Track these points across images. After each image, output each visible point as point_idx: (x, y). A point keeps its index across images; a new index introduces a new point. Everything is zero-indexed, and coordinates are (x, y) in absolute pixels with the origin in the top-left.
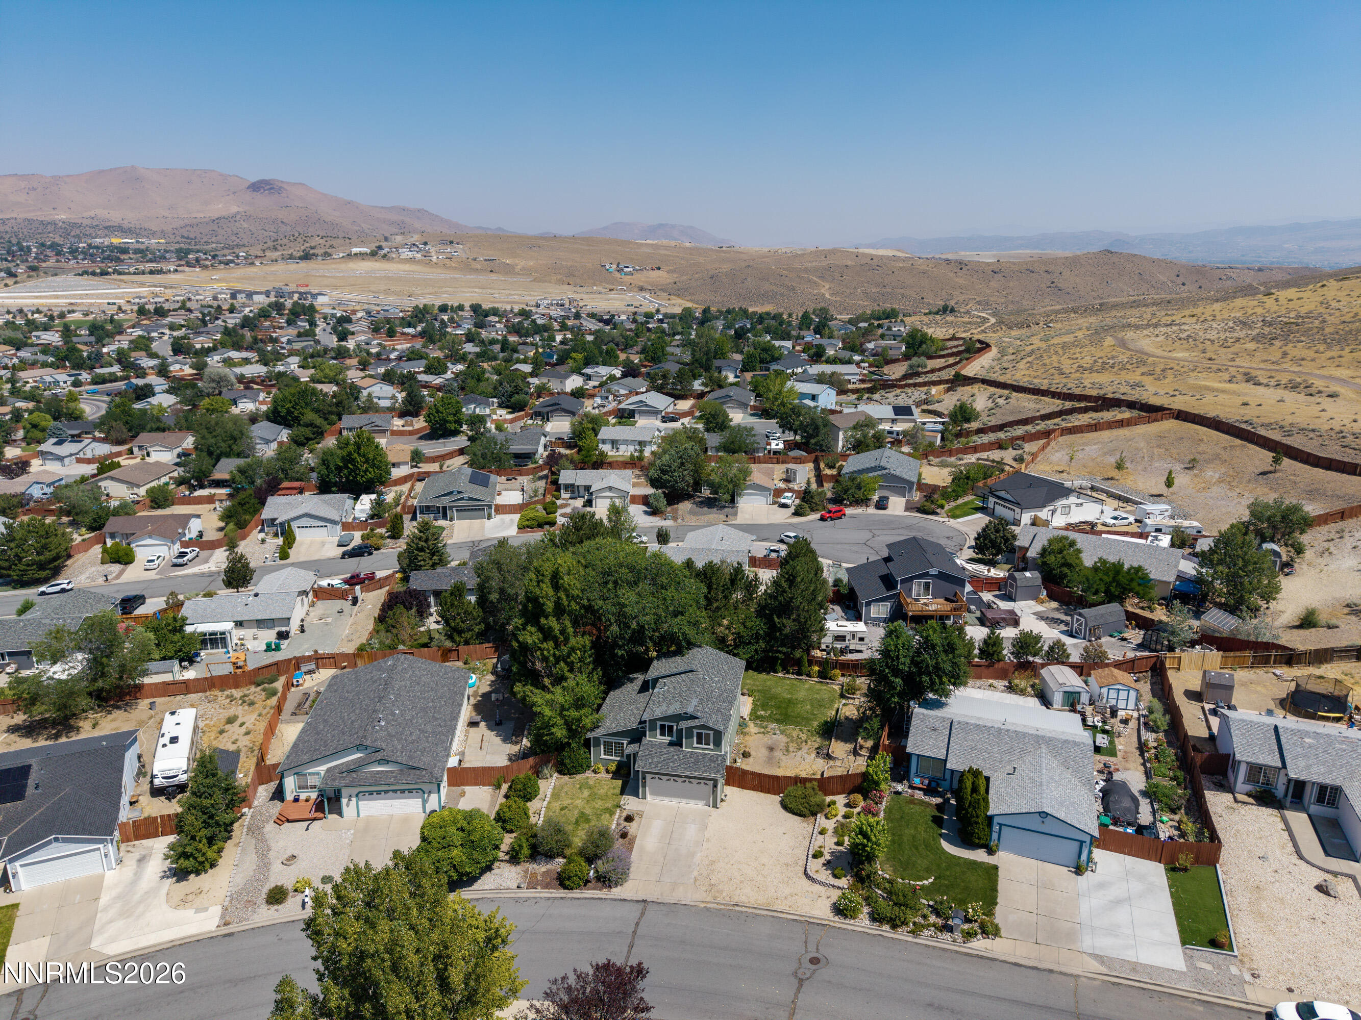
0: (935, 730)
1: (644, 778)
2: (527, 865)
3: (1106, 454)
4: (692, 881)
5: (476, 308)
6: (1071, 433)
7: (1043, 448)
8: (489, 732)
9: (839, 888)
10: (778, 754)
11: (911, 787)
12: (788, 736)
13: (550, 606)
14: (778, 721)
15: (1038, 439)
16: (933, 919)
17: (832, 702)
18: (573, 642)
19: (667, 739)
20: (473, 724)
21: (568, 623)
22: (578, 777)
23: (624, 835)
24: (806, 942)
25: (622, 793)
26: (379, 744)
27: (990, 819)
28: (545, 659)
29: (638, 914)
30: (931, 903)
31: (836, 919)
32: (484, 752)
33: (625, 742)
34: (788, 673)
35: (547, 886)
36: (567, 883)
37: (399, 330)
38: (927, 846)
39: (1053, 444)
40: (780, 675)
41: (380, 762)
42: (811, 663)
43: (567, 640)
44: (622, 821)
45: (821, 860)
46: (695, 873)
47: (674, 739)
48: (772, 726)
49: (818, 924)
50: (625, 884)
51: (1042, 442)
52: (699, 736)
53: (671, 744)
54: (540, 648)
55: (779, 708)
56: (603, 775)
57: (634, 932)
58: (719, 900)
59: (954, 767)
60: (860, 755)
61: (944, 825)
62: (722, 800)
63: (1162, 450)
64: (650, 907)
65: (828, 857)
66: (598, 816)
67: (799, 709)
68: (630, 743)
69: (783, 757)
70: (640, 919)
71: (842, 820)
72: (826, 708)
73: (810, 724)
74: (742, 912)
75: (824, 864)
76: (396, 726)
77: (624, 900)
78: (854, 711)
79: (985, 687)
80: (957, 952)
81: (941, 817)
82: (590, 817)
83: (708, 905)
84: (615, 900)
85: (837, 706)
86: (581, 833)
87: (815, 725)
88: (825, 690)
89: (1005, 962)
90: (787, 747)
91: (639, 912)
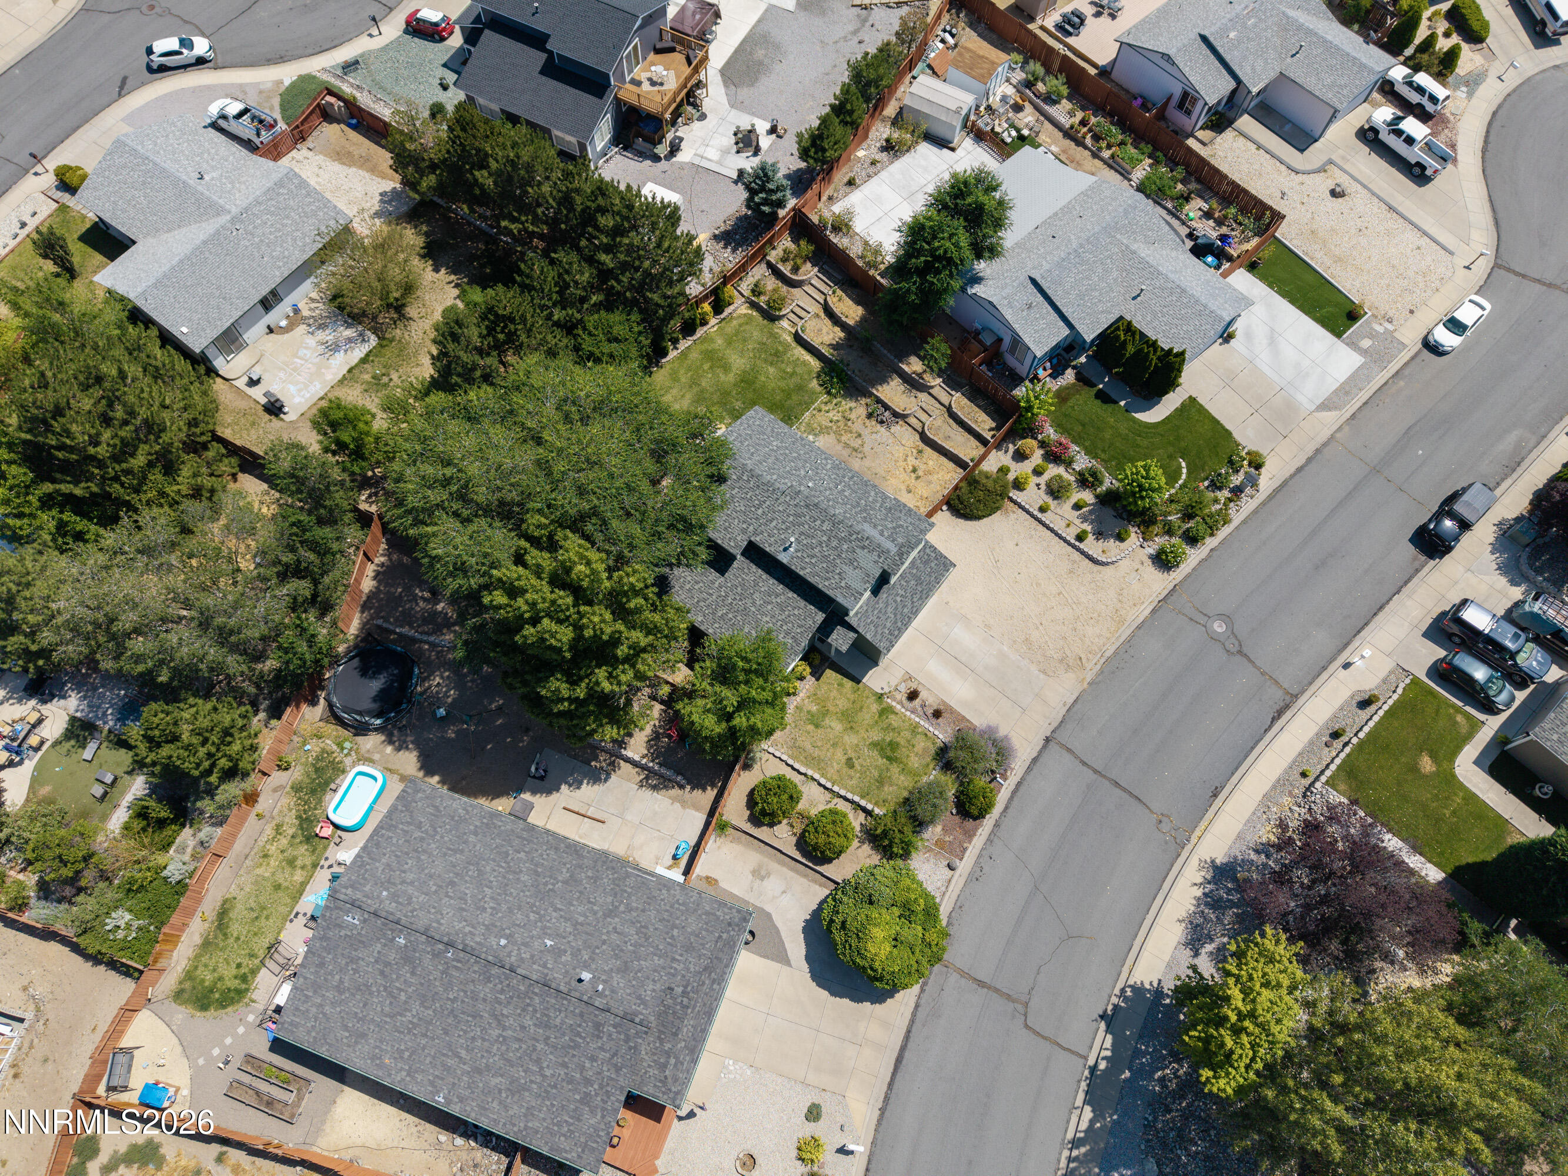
0: (1030, 306)
2: (919, 844)
4: (1042, 676)
9: (1138, 547)
12: (823, 431)
16: (1221, 496)
22: (789, 718)
23: (936, 714)
24: (1191, 619)
25: (858, 681)
30: (1206, 484)
31: (1172, 574)
34: (679, 343)
35: (970, 835)
40: (672, 353)
42: (695, 307)
44: (910, 705)
45: (1091, 537)
46: (1034, 668)
49: (1172, 593)
56: (803, 687)
57: (1095, 771)
59: (1091, 335)
60: (929, 386)
61: (1113, 395)
64: (1063, 736)
65: (1088, 527)
66: (890, 729)
67: (769, 383)
70: (1077, 757)
71: (1043, 480)
72: (785, 353)
73: (813, 393)
74: (1116, 653)
75: (1097, 539)
76: (593, 952)
77: (1035, 760)
78: (824, 331)
79: (871, 170)
80: (1263, 504)
81: (1100, 390)
82: (888, 739)
83: (1088, 680)
84: (1029, 769)
85: (789, 339)
86: (914, 762)
87: (819, 389)
88: (740, 325)
89: (1292, 476)
90: (847, 445)
91: (1064, 752)
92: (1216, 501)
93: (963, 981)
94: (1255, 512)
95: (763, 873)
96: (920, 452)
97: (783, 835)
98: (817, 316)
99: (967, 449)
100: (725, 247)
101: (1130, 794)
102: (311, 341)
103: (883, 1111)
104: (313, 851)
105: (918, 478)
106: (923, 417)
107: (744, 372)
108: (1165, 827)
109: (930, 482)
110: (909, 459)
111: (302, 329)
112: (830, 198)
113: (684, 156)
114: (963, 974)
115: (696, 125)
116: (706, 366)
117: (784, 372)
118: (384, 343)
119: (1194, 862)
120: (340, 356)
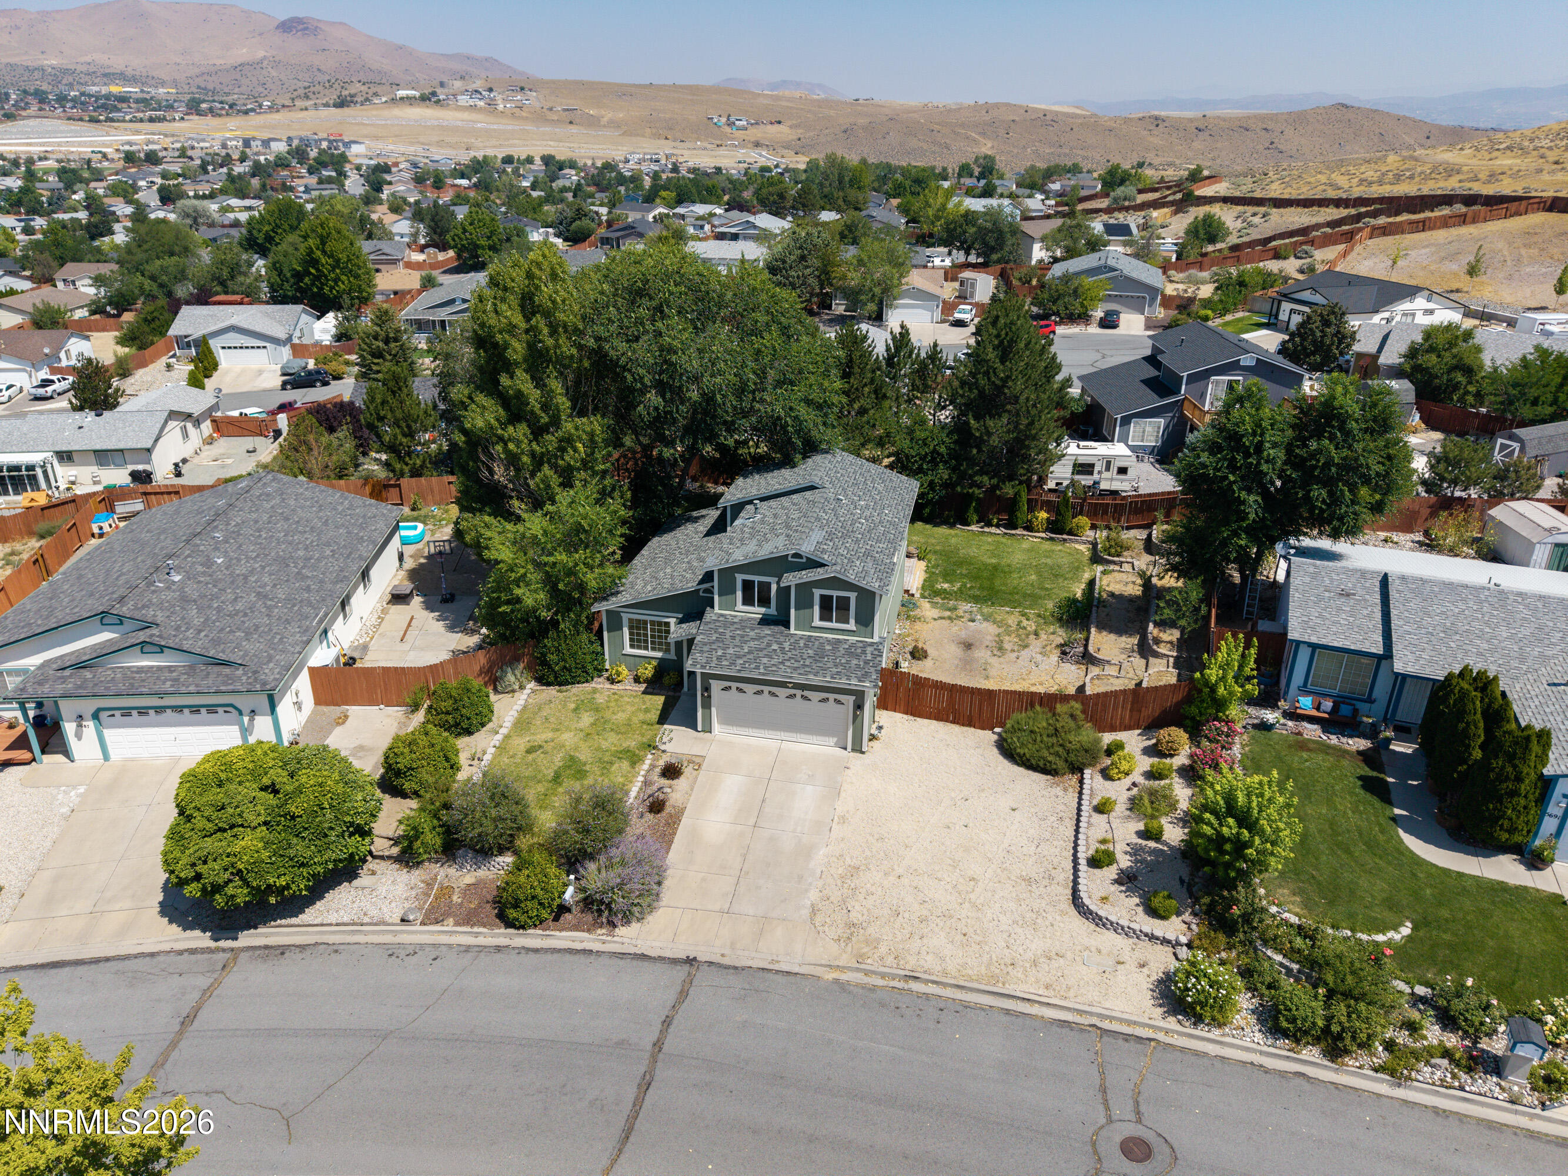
0: (1346, 594)
1: (707, 689)
2: (435, 868)
3: (1443, 259)
4: (805, 912)
5: (547, 160)
6: (1384, 234)
7: (1345, 254)
8: (426, 613)
9: (1165, 941)
10: (981, 654)
11: (1292, 715)
12: (999, 624)
13: (517, 350)
14: (976, 599)
15: (1335, 243)
16: (1433, 1034)
17: (1077, 569)
18: (568, 426)
19: (757, 612)
20: (398, 598)
21: (556, 385)
22: (576, 690)
23: (656, 806)
24: (1103, 1090)
25: (663, 719)
26: (149, 614)
27: (1547, 784)
28: (512, 460)
29: (671, 996)
30: (1421, 990)
31: (1171, 1023)
32: (406, 646)
33: (672, 621)
34: (989, 524)
35: (468, 919)
36: (512, 914)
37: (449, 181)
38: (1371, 845)
39: (1358, 248)
40: (973, 528)
41: (145, 647)
42: (1032, 506)
43: (555, 422)
44: (655, 776)
45: (1111, 872)
46: (813, 895)
47: (773, 610)
48: (965, 607)
49: (1127, 1037)
50: (650, 918)
51: (1341, 247)
52: (826, 603)
53: (765, 621)
54: (501, 439)
55: (975, 578)
56: (628, 687)
57: (658, 1045)
58: (871, 964)
59: (1411, 669)
60: (1157, 655)
61: (1394, 796)
62: (873, 738)
63: (1534, 252)
64: (704, 978)
65: (1124, 862)
66: (605, 766)
67: (1014, 580)
68: (681, 621)
69: (993, 661)
70: (674, 1008)
71: (1148, 785)
72: (1065, 579)
73: (1041, 605)
75: (1117, 881)
76: (207, 583)
77: (643, 957)
78: (1124, 585)
79: (1376, 543)
80: (1532, 1136)
81: (1382, 780)
82: (588, 767)
83: (844, 977)
84: (625, 956)
85: (1087, 576)
87: (1050, 606)
88: (1061, 551)
90: (999, 642)
91: (676, 991)
92: (1412, 1030)
93: (195, 995)
107: (1008, 565)
117: (1042, 584)
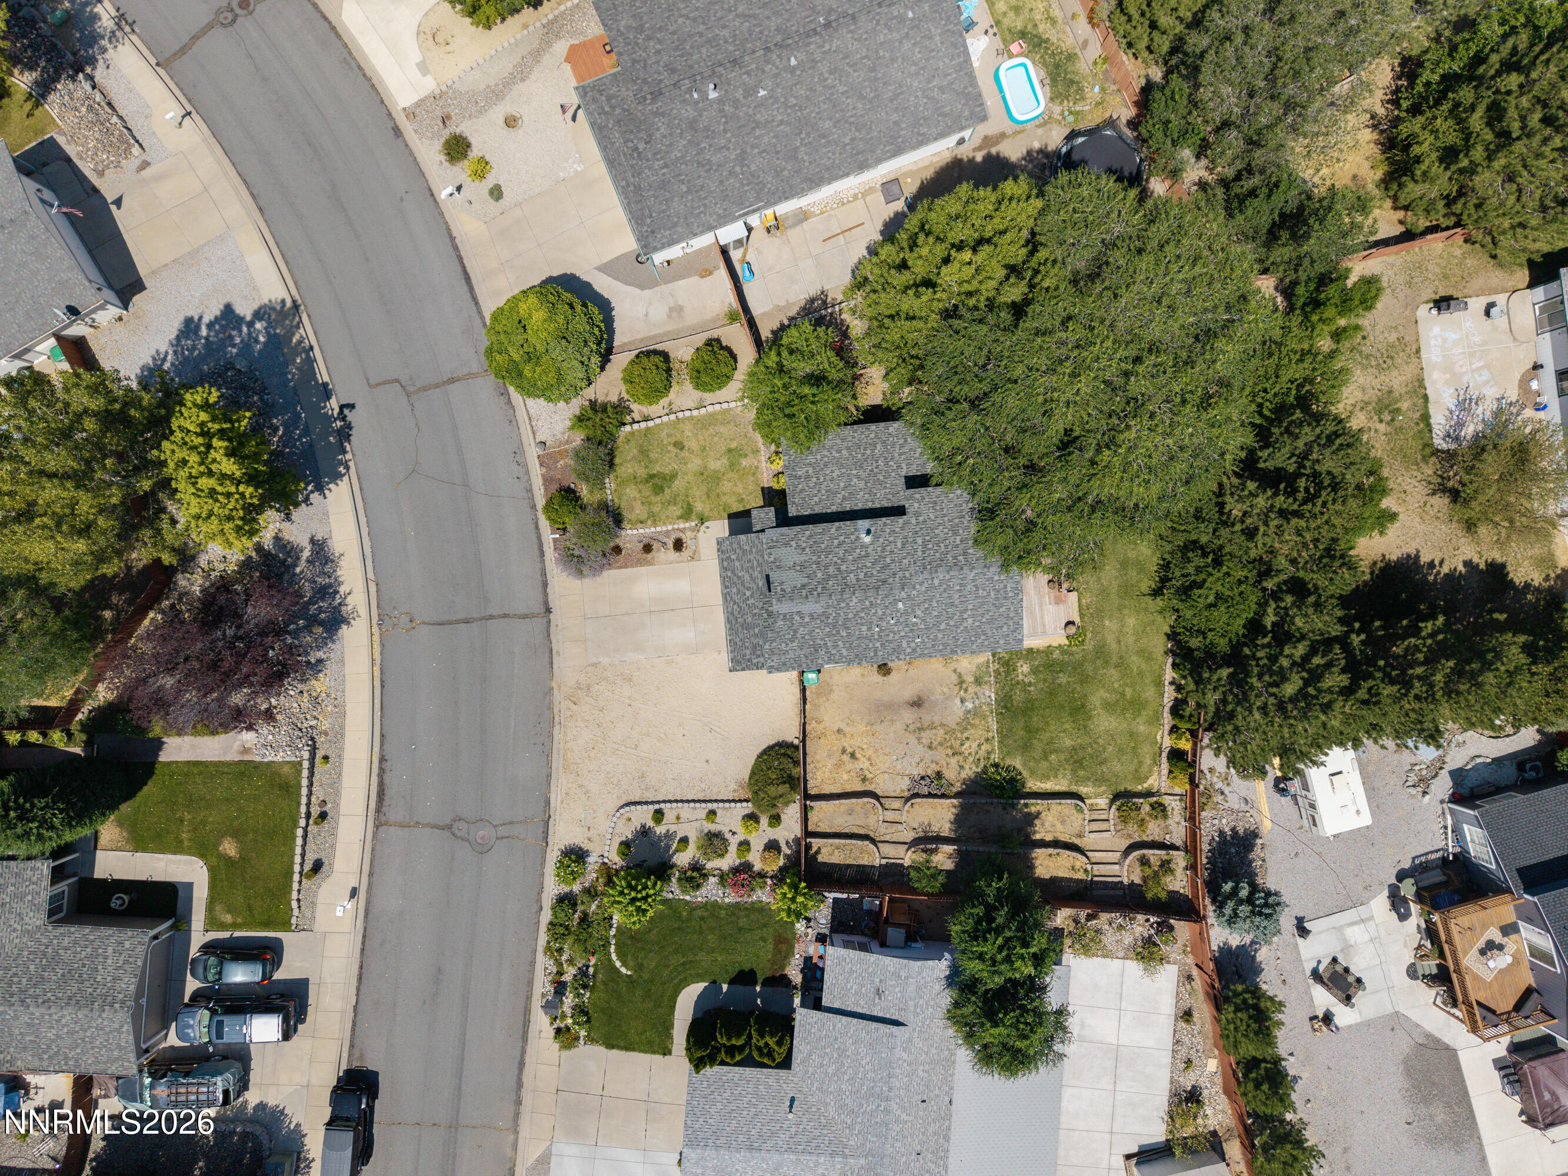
0: (878, 993)
2: (577, 438)
9: (604, 851)
10: (906, 715)
12: (965, 723)
14: (1004, 699)
16: (570, 970)
20: (894, 188)
23: (649, 548)
24: (511, 823)
25: (731, 516)
29: (522, 609)
30: (591, 970)
31: (557, 853)
32: (818, 249)
35: (547, 480)
40: (1171, 674)
45: (650, 822)
49: (546, 832)
50: (574, 578)
55: (1051, 693)
56: (768, 472)
57: (491, 617)
65: (660, 830)
66: (672, 501)
67: (1058, 727)
69: (900, 726)
70: (515, 616)
71: (734, 842)
72: (1074, 771)
73: (1009, 753)
74: (551, 735)
75: (643, 826)
76: (725, 116)
77: (545, 585)
78: (1059, 826)
79: (1183, 1054)
80: (529, 998)
81: (755, 983)
82: (667, 491)
83: (556, 692)
84: (544, 573)
85: (1083, 790)
86: (631, 491)
87: (1009, 762)
88: (1140, 763)
89: (523, 1052)
90: (932, 727)
91: (526, 611)
92: (571, 961)
93: (466, 371)
94: (530, 983)
95: (674, 314)
96: (864, 780)
97: (683, 352)
98: (1080, 836)
99: (824, 815)
100: (1233, 829)
101: (450, 623)
102: (1491, 393)
103: (452, 239)
104: (1010, 30)
105: (844, 751)
106: (890, 816)
107: (1090, 718)
108: (404, 619)
109: (829, 756)
110: (867, 763)
111: (1513, 395)
112: (1190, 978)
113: (1380, 903)
114: (471, 376)
115: (1409, 958)
116: (1129, 692)
117: (1056, 751)
118: (1428, 451)
119: (363, 611)
120: (1451, 402)
